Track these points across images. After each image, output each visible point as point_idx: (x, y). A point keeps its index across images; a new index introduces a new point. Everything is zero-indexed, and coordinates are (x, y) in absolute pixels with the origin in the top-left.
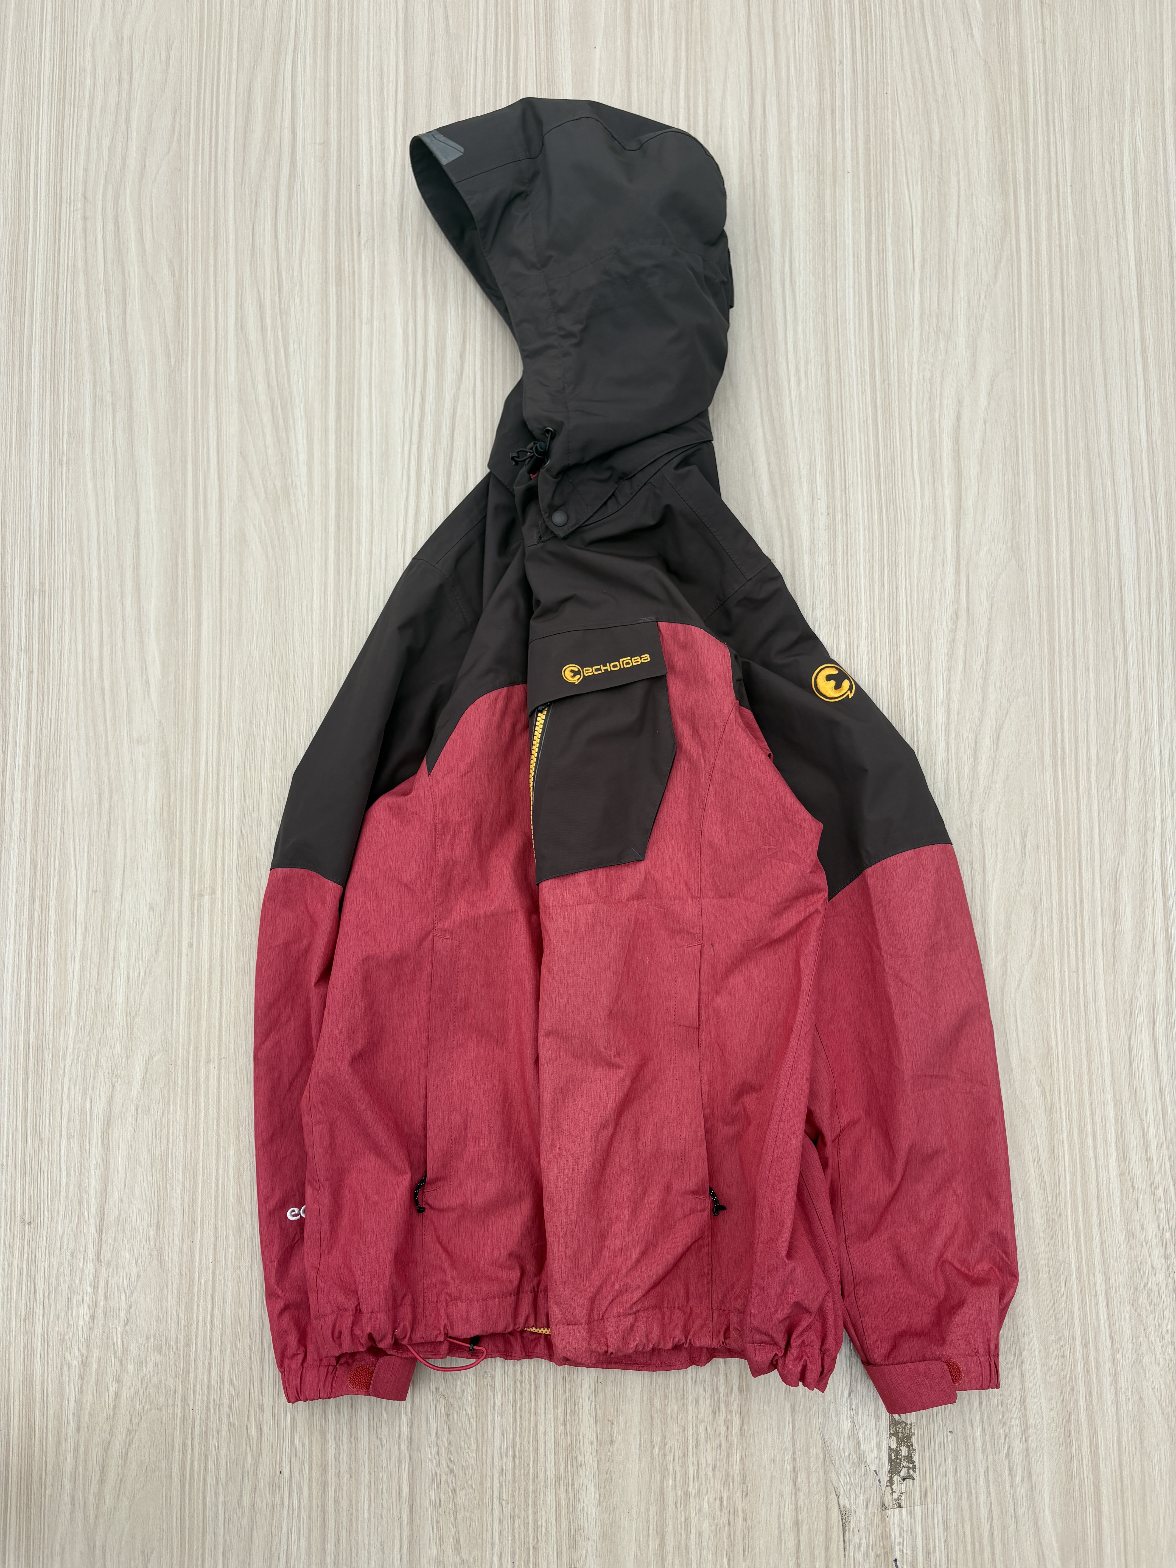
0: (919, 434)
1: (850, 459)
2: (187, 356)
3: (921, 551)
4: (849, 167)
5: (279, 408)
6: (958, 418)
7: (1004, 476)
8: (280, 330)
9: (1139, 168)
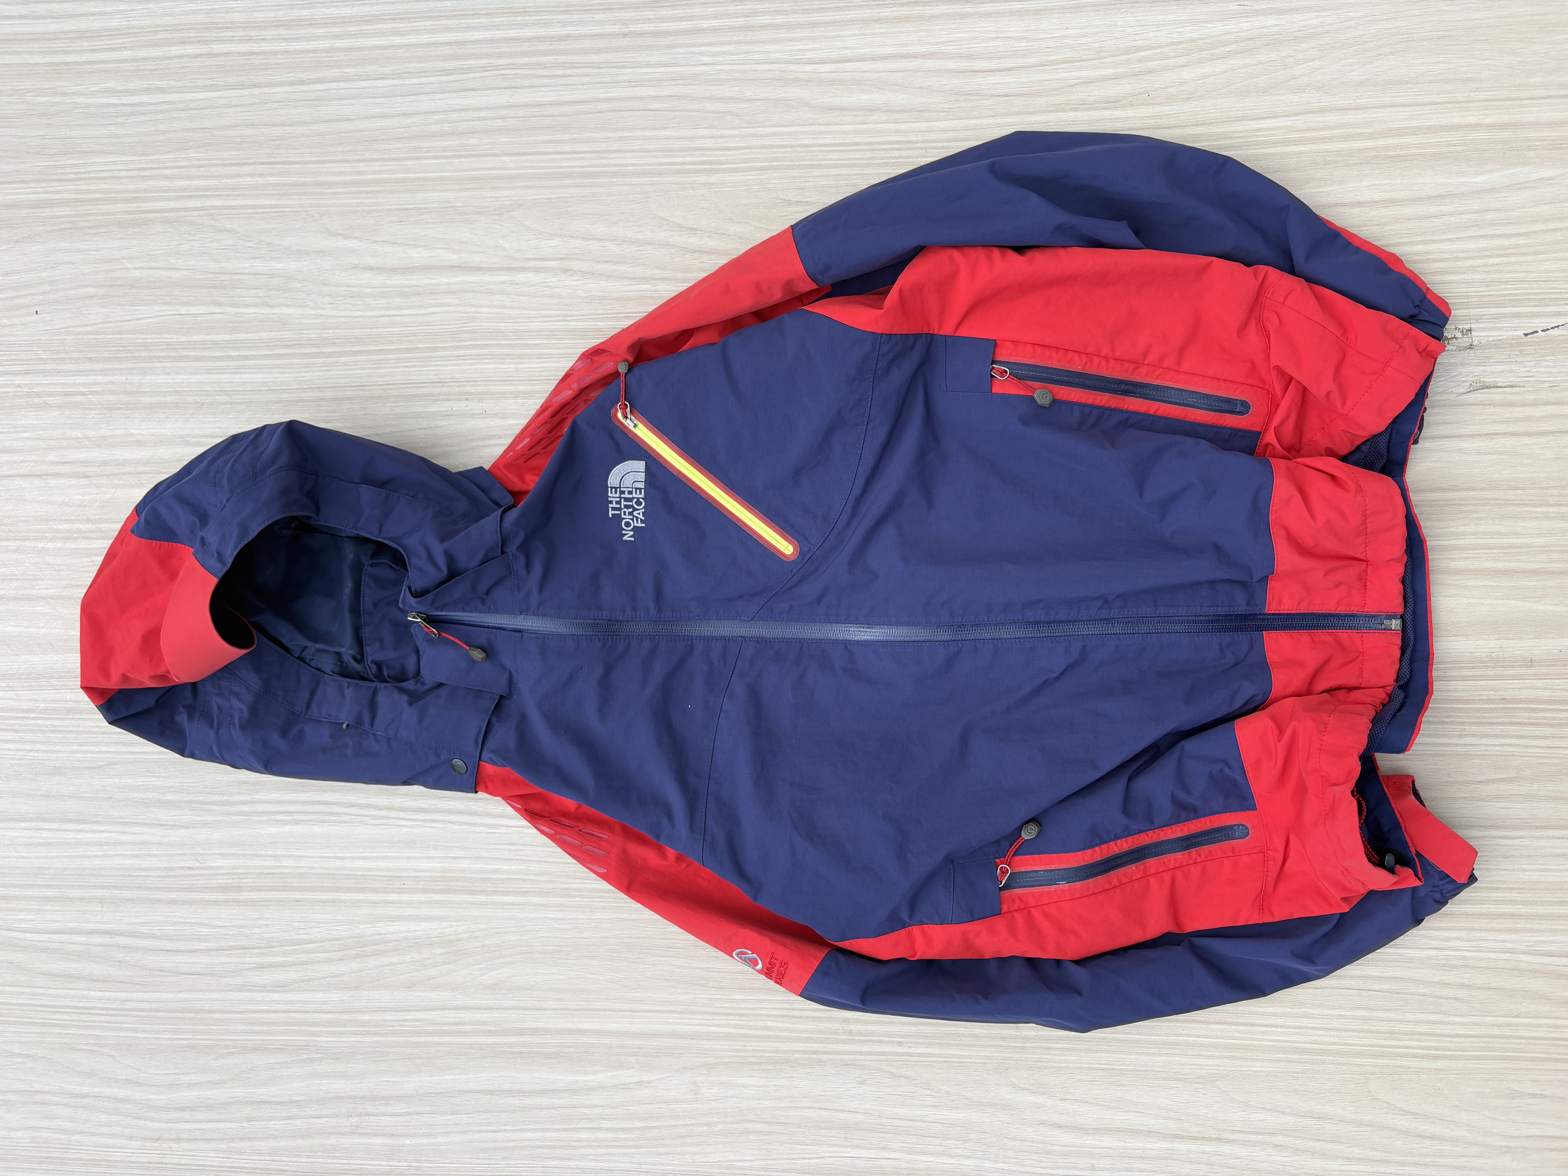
0: (387, 309)
1: (412, 378)
2: (312, 1041)
3: (504, 307)
4: (122, 378)
5: (365, 949)
6: (371, 269)
7: (428, 223)
8: (286, 948)
9: (120, 88)
